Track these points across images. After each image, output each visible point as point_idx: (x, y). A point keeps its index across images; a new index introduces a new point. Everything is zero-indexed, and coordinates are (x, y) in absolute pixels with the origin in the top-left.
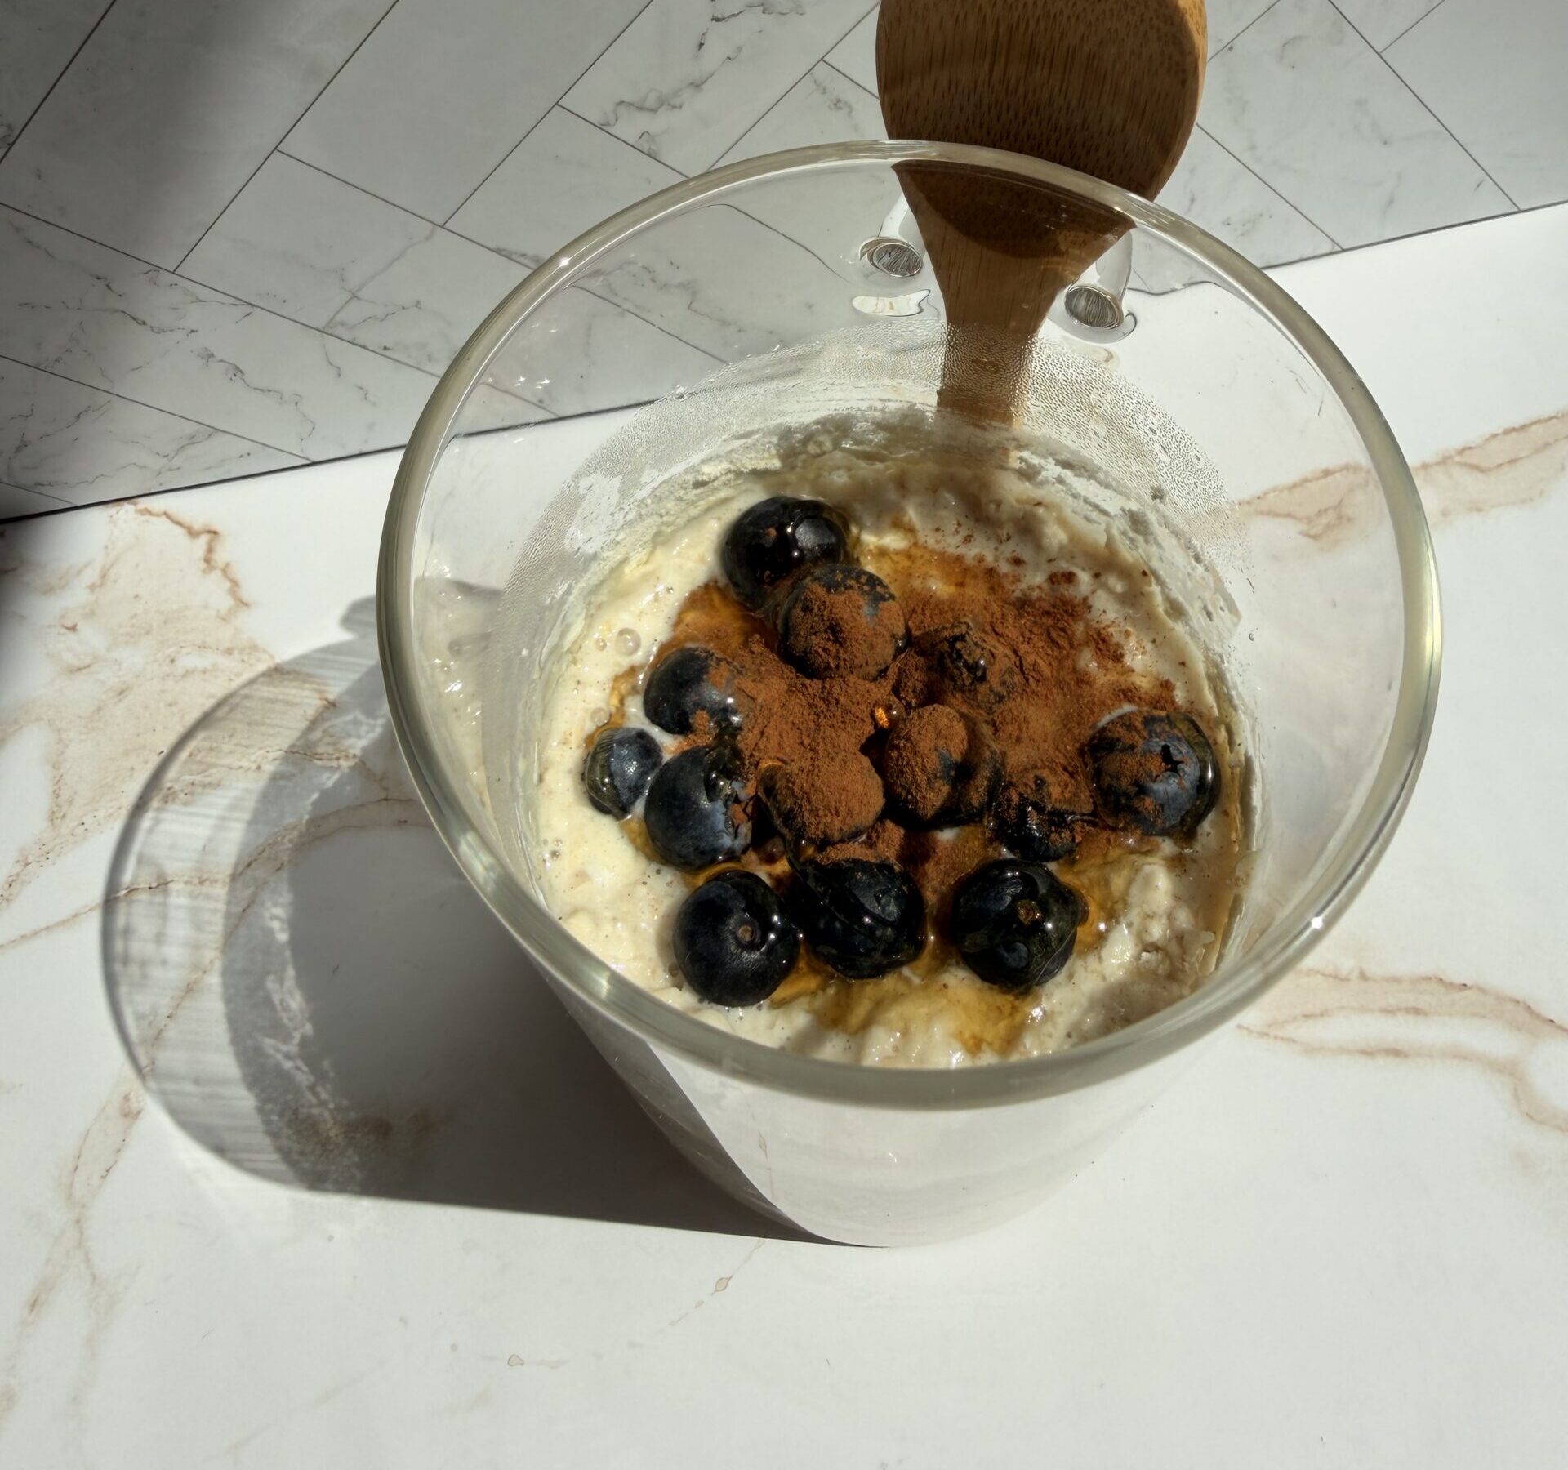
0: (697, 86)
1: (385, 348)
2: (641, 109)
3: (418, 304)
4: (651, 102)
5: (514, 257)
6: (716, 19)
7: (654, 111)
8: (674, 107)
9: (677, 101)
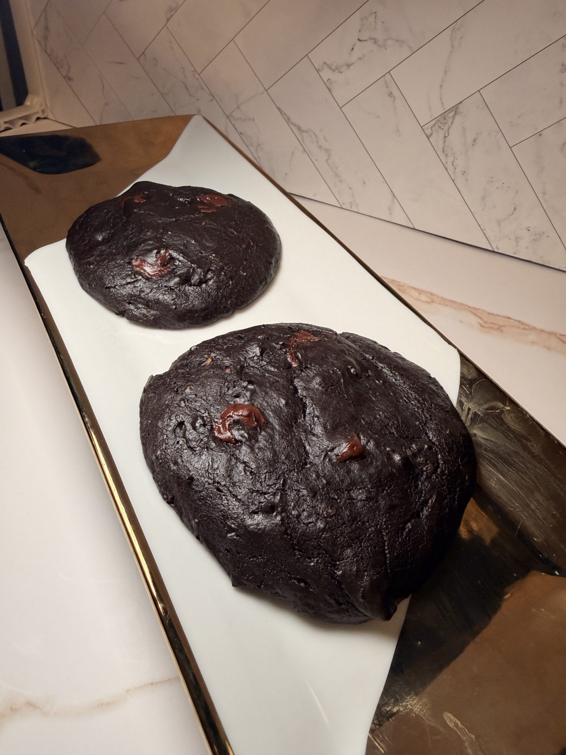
0: (349, 66)
1: (241, 133)
2: (330, 68)
3: (253, 120)
4: (333, 67)
5: (283, 114)
6: (359, 40)
7: (334, 71)
8: (340, 72)
9: (341, 70)
